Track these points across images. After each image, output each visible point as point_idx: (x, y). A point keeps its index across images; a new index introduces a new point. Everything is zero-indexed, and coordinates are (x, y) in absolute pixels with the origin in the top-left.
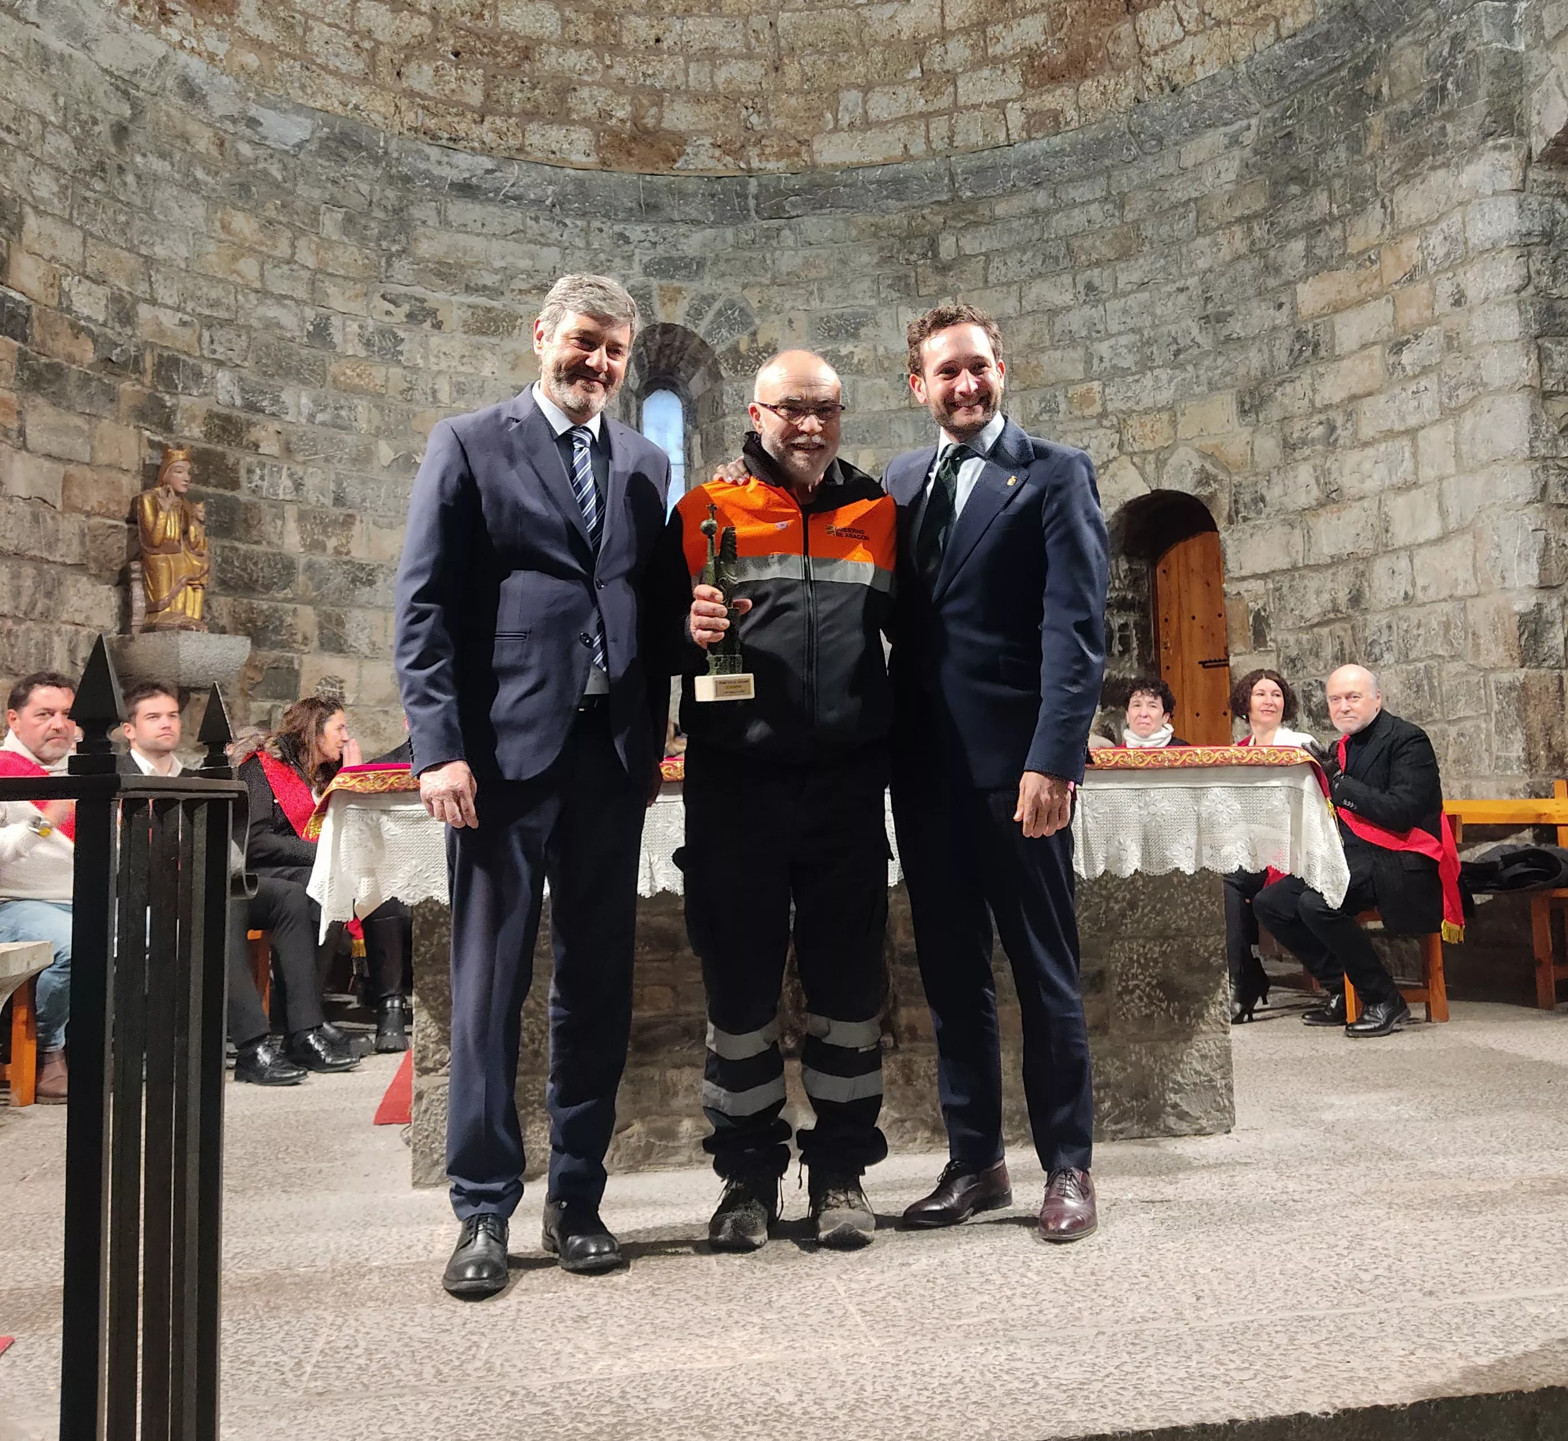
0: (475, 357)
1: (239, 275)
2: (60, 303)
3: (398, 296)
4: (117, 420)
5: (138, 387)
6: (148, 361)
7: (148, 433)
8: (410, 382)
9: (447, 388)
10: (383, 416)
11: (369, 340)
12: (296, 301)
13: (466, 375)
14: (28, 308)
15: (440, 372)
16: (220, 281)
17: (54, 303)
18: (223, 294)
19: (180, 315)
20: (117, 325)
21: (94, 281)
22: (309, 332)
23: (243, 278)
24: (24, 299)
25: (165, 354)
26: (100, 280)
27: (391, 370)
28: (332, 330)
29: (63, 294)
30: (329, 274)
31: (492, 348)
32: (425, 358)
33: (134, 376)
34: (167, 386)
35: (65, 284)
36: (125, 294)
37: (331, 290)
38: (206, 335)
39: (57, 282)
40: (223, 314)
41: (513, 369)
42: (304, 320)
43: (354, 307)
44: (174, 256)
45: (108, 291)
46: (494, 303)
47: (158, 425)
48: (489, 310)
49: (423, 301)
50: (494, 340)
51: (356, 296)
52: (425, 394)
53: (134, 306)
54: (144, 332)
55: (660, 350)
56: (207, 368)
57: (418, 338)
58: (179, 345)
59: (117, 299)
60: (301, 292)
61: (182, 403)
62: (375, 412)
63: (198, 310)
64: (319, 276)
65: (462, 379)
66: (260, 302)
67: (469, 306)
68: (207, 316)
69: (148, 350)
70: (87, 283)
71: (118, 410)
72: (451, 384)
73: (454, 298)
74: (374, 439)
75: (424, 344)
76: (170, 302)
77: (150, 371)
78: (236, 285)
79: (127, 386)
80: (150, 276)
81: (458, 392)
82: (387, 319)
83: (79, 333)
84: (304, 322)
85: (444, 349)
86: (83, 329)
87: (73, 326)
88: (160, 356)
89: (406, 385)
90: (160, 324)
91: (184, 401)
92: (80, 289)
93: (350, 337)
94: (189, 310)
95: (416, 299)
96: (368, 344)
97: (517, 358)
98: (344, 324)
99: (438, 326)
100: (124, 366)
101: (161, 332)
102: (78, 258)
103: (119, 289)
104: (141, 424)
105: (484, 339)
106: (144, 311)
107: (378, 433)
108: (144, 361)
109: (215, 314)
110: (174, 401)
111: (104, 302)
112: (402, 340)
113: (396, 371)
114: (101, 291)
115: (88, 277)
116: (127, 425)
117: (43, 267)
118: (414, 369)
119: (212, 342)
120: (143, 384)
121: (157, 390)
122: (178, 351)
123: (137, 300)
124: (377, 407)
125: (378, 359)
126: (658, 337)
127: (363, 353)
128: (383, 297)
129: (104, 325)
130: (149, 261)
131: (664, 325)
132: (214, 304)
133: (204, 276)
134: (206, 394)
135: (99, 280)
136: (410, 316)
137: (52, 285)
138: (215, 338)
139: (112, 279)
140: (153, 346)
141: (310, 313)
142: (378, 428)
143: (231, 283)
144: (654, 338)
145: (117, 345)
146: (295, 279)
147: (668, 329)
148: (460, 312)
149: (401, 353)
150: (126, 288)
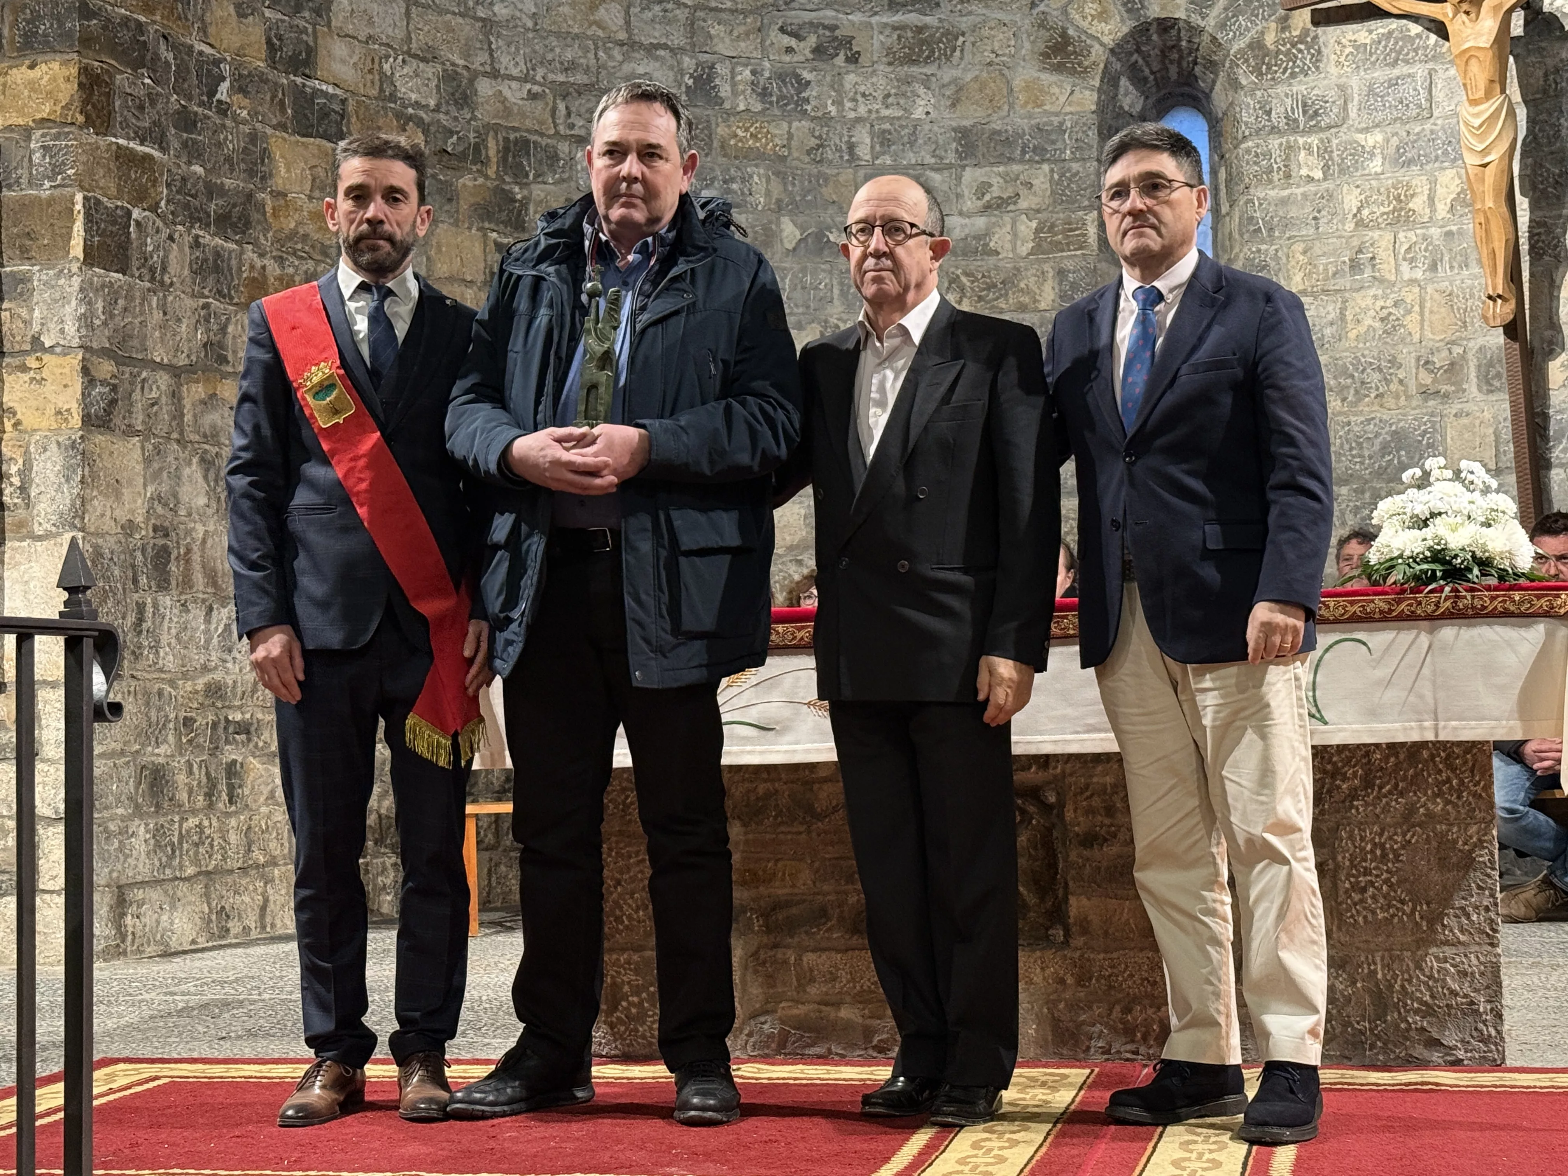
0: (904, 95)
1: (599, 27)
2: (382, 90)
3: (801, 27)
4: (456, 224)
5: (481, 180)
6: (492, 148)
7: (495, 235)
8: (820, 137)
9: (868, 141)
10: (785, 184)
11: (765, 89)
12: (672, 50)
13: (891, 119)
14: (344, 101)
15: (858, 120)
16: (577, 36)
17: (374, 92)
18: (580, 53)
19: (528, 86)
20: (452, 108)
21: (424, 60)
22: (688, 88)
23: (603, 29)
24: (338, 92)
25: (512, 137)
26: (430, 56)
27: (795, 124)
28: (717, 81)
29: (386, 79)
30: (712, 9)
31: (926, 82)
32: (839, 103)
33: (474, 168)
34: (516, 176)
35: (386, 67)
36: (459, 70)
37: (716, 30)
38: (561, 106)
39: (376, 66)
40: (580, 78)
41: (953, 105)
42: (682, 72)
43: (744, 47)
44: (518, 14)
45: (439, 68)
46: (928, 20)
47: (506, 223)
48: (920, 30)
49: (833, 28)
50: (929, 70)
51: (747, 34)
52: (840, 150)
53: (471, 81)
54: (485, 114)
55: (1163, 54)
56: (564, 148)
57: (828, 78)
58: (528, 123)
59: (450, 77)
60: (678, 39)
61: (534, 193)
62: (774, 181)
63: (551, 77)
64: (700, 14)
65: (887, 126)
66: (627, 58)
67: (895, 28)
68: (562, 83)
69: (491, 133)
70: (414, 62)
71: (457, 212)
72: (872, 134)
73: (875, 20)
74: (773, 217)
75: (837, 85)
76: (515, 72)
77: (495, 160)
78: (595, 39)
79: (466, 182)
80: (490, 43)
81: (882, 144)
82: (787, 58)
83: (407, 124)
84: (683, 75)
85: (862, 88)
86: (410, 118)
87: (398, 115)
88: (506, 140)
89: (813, 142)
90: (504, 100)
91: (538, 191)
92: (405, 71)
93: (741, 87)
94: (538, 78)
95: (825, 27)
96: (764, 94)
97: (960, 89)
98: (733, 72)
99: (853, 59)
100: (462, 157)
101: (507, 111)
102: (400, 34)
103: (453, 64)
104: (487, 225)
105: (915, 70)
106: (485, 87)
107: (780, 208)
108: (486, 148)
109: (572, 79)
110: (525, 192)
111: (434, 83)
112: (808, 83)
113: (801, 126)
114: (430, 70)
115: (415, 56)
116: (470, 228)
117: (359, 49)
118: (825, 120)
119: (569, 115)
120: (486, 177)
121: (504, 181)
122: (527, 131)
123: (474, 75)
124: (777, 174)
125: (777, 112)
126: (1155, 37)
127: (758, 107)
128: (782, 30)
129: (437, 109)
130: (488, 25)
131: (1160, 21)
132: (570, 67)
133: (558, 35)
134: (564, 180)
135: (428, 56)
136: (818, 51)
137: (370, 71)
138: (573, 109)
139: (444, 52)
140: (496, 128)
141: (688, 62)
142: (779, 201)
143: (588, 38)
144: (1149, 39)
145: (451, 133)
146: (669, 22)
147: (1166, 25)
148: (882, 37)
149: (807, 100)
150: (461, 62)
